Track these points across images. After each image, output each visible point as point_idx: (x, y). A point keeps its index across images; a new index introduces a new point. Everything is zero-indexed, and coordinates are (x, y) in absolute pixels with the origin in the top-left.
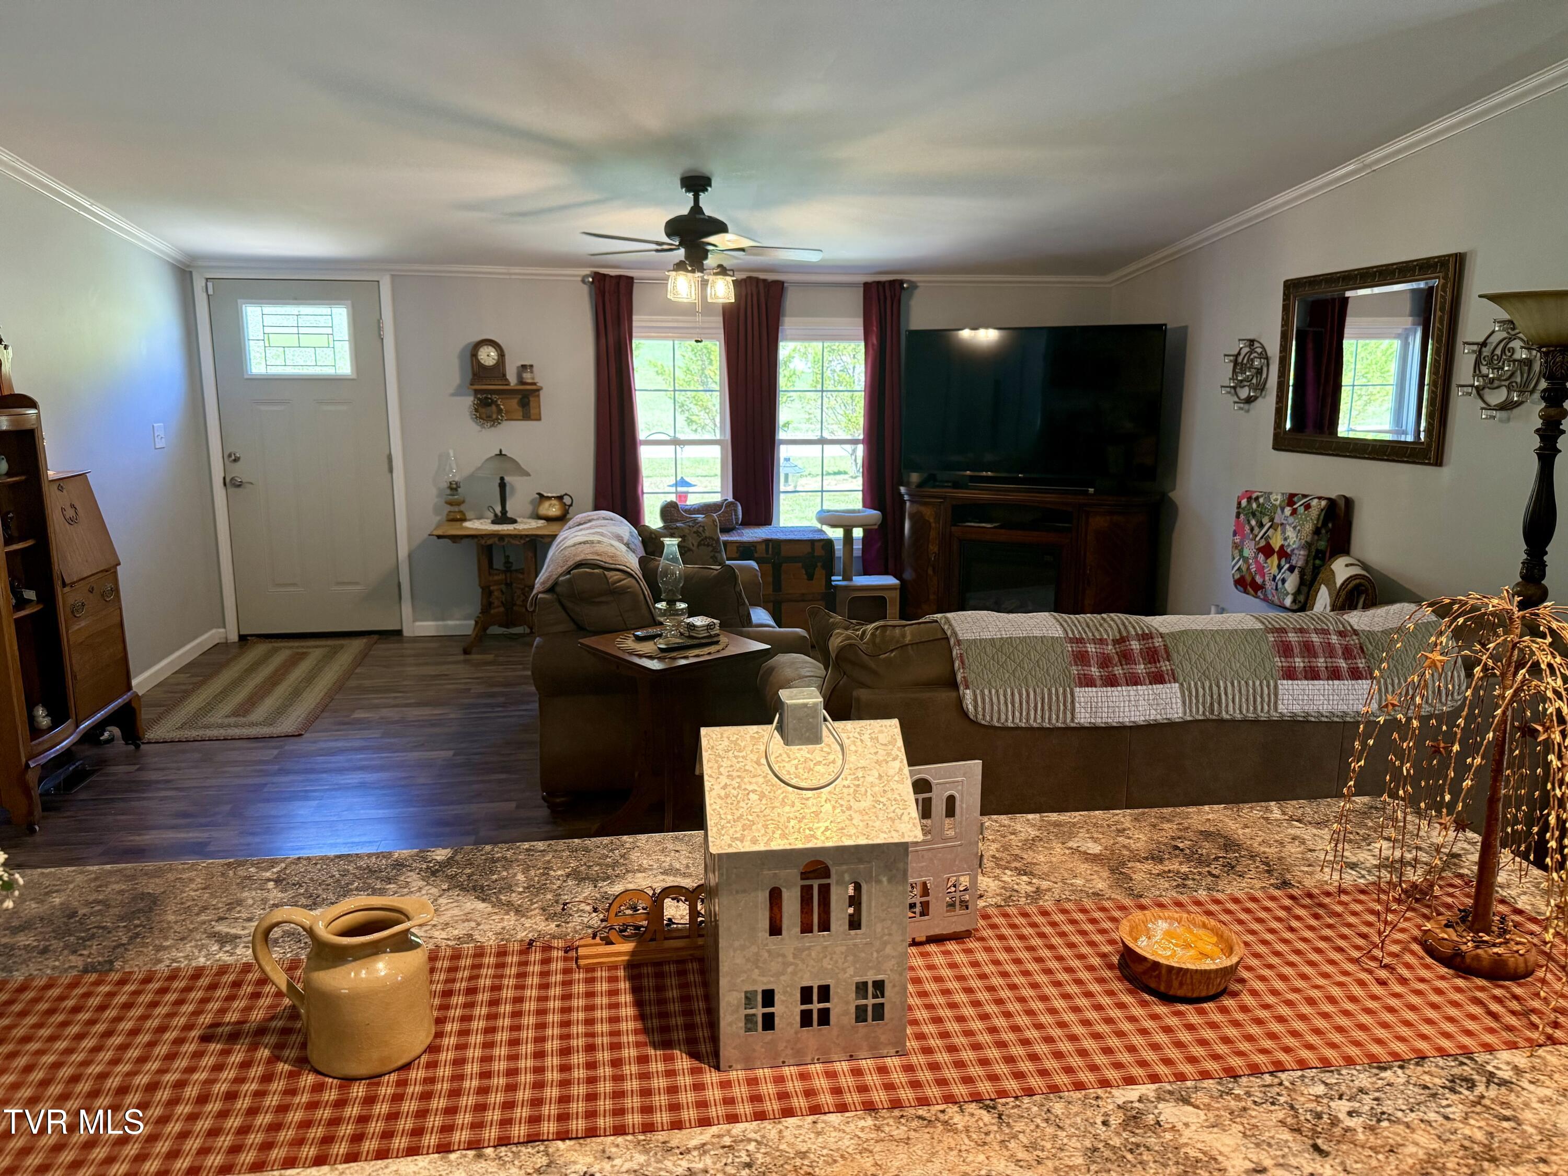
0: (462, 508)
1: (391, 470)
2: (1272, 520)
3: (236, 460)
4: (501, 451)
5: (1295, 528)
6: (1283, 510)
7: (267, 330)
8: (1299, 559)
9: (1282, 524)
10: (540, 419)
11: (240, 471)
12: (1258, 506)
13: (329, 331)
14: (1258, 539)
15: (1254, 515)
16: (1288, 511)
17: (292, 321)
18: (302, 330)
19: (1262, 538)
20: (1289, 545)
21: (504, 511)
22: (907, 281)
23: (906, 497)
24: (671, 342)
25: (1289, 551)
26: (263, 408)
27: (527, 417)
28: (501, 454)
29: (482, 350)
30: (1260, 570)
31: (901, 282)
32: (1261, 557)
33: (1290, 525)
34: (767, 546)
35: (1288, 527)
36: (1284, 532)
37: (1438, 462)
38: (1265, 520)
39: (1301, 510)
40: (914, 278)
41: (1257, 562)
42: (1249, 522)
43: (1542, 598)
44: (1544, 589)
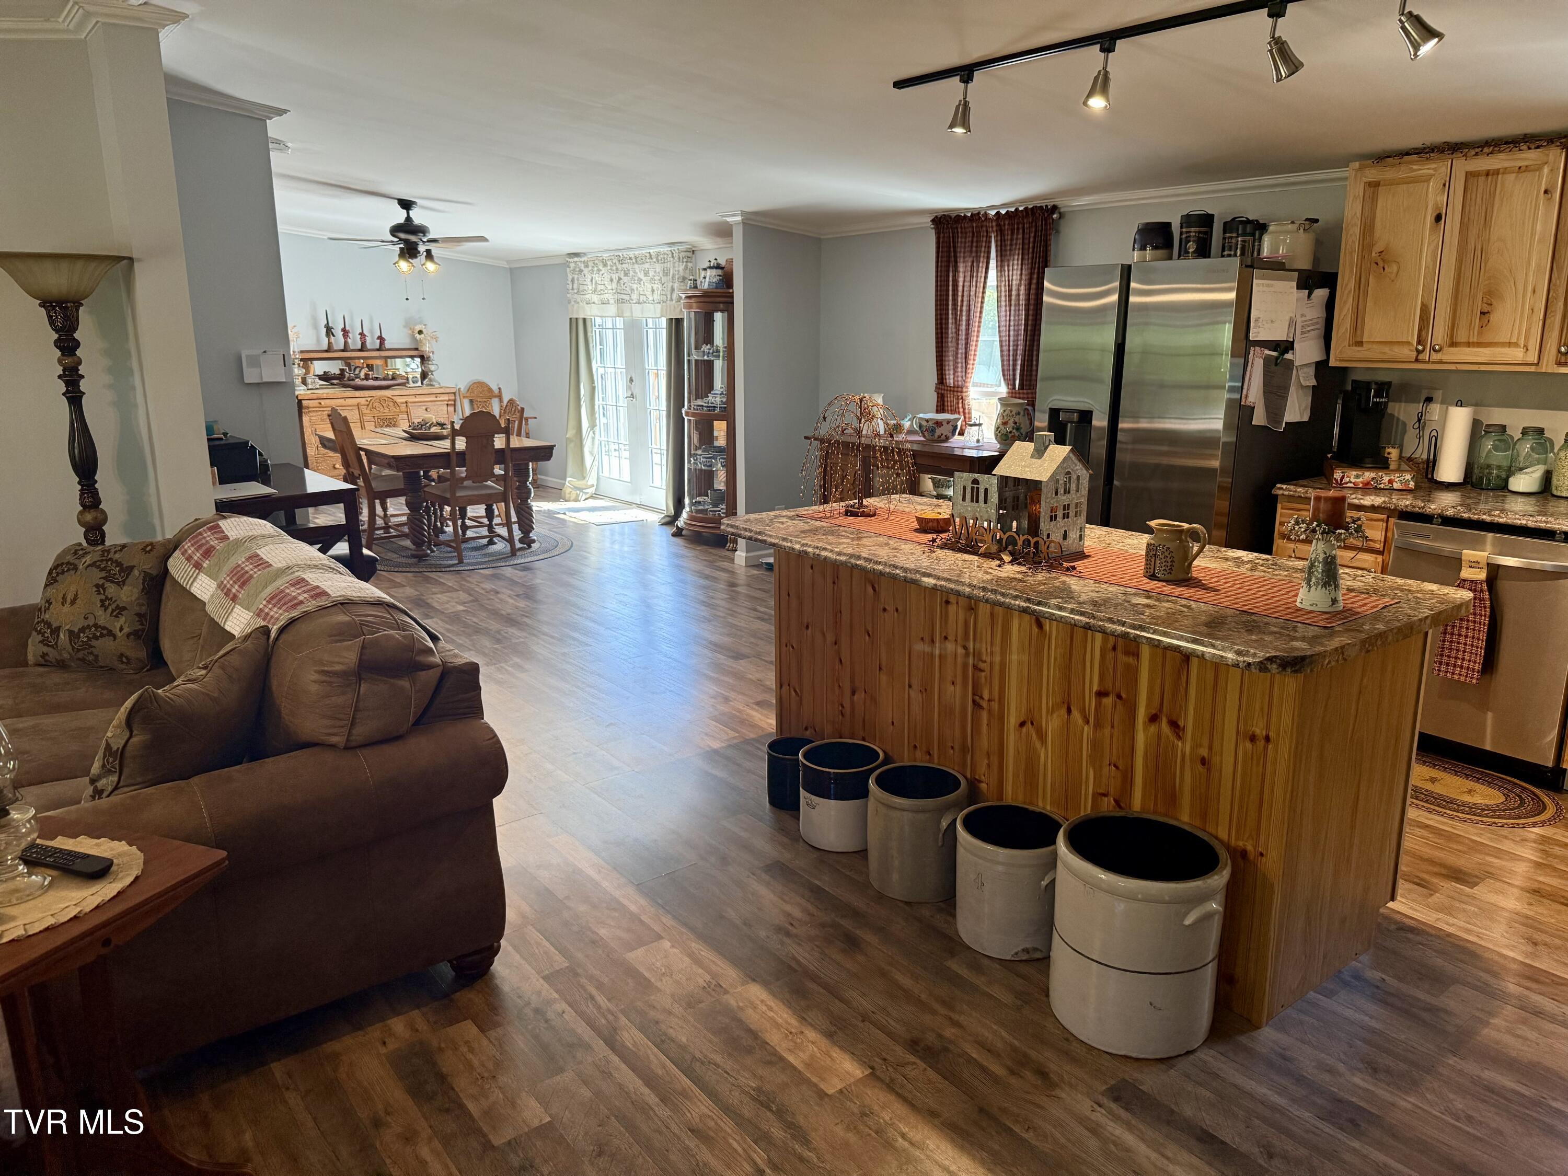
43: (105, 520)
44: (103, 512)
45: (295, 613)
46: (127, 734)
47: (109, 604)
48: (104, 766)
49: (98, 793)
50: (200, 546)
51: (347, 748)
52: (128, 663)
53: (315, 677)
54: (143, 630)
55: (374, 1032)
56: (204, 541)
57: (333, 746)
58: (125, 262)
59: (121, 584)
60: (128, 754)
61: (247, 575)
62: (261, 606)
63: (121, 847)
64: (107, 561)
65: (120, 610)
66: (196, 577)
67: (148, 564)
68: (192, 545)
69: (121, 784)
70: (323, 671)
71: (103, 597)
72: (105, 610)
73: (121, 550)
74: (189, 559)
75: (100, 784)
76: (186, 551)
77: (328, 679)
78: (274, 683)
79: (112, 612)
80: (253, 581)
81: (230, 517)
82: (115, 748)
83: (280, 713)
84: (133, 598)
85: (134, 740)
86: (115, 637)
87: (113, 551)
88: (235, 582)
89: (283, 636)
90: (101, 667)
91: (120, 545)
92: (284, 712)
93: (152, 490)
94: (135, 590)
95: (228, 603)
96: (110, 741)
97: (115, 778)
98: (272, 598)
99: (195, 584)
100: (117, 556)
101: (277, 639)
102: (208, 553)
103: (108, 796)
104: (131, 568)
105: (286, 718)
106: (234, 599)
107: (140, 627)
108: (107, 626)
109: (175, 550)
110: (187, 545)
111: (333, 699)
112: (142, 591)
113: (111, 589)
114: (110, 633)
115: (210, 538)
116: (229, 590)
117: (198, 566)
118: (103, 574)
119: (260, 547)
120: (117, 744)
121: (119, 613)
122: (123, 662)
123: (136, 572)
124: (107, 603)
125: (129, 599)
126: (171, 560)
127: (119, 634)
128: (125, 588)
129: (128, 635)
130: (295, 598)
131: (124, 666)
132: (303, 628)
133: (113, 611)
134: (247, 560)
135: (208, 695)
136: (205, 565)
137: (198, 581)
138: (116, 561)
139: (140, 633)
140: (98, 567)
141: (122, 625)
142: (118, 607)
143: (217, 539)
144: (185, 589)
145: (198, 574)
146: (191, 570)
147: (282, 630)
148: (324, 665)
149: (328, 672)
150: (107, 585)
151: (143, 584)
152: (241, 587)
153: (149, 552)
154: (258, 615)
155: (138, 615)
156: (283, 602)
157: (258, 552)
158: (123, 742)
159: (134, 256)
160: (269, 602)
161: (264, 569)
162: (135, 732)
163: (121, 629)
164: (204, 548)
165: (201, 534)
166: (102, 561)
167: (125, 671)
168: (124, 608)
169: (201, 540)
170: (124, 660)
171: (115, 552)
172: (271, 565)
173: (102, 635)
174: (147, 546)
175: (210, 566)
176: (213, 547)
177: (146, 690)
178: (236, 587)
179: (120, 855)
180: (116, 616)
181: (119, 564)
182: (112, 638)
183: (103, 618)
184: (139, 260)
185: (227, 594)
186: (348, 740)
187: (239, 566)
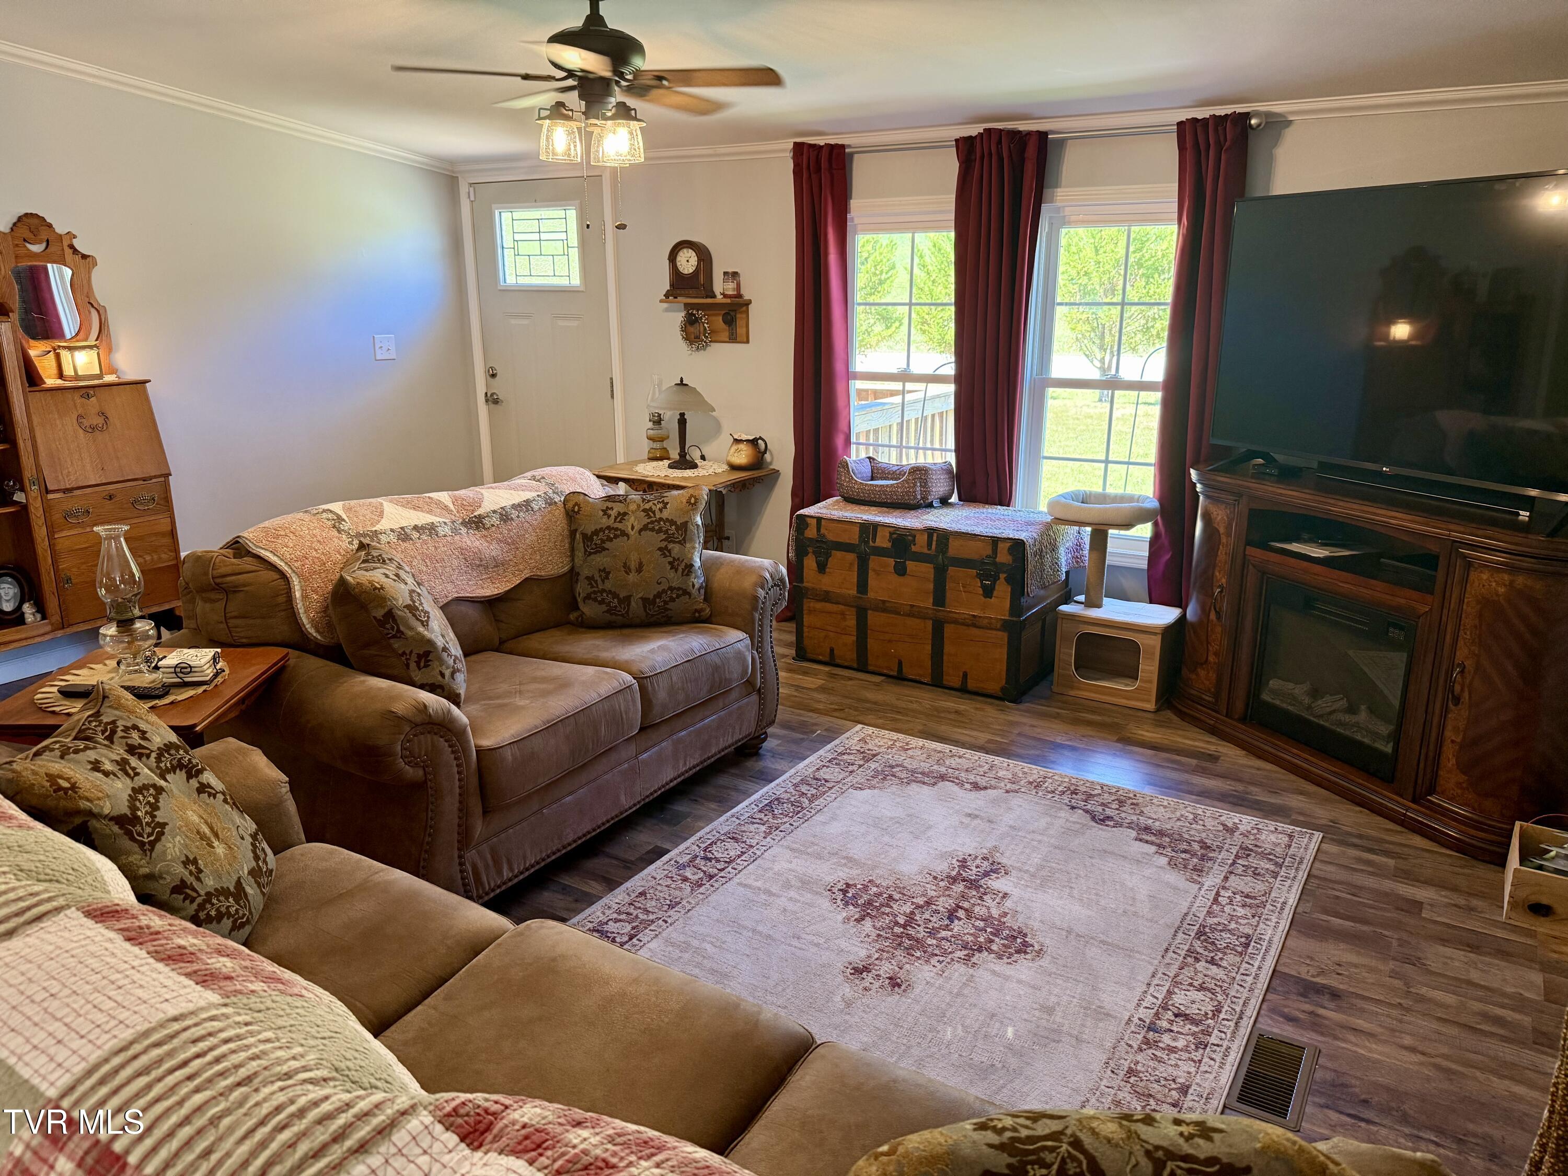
0: (665, 444)
1: (612, 396)
3: (493, 376)
4: (682, 380)
7: (517, 237)
10: (748, 342)
11: (498, 387)
13: (563, 236)
17: (534, 226)
18: (544, 236)
21: (683, 454)
22: (1257, 114)
23: (1199, 487)
24: (910, 235)
26: (513, 322)
27: (733, 339)
28: (682, 384)
29: (681, 253)
31: (1247, 116)
34: (930, 537)
40: (1278, 107)
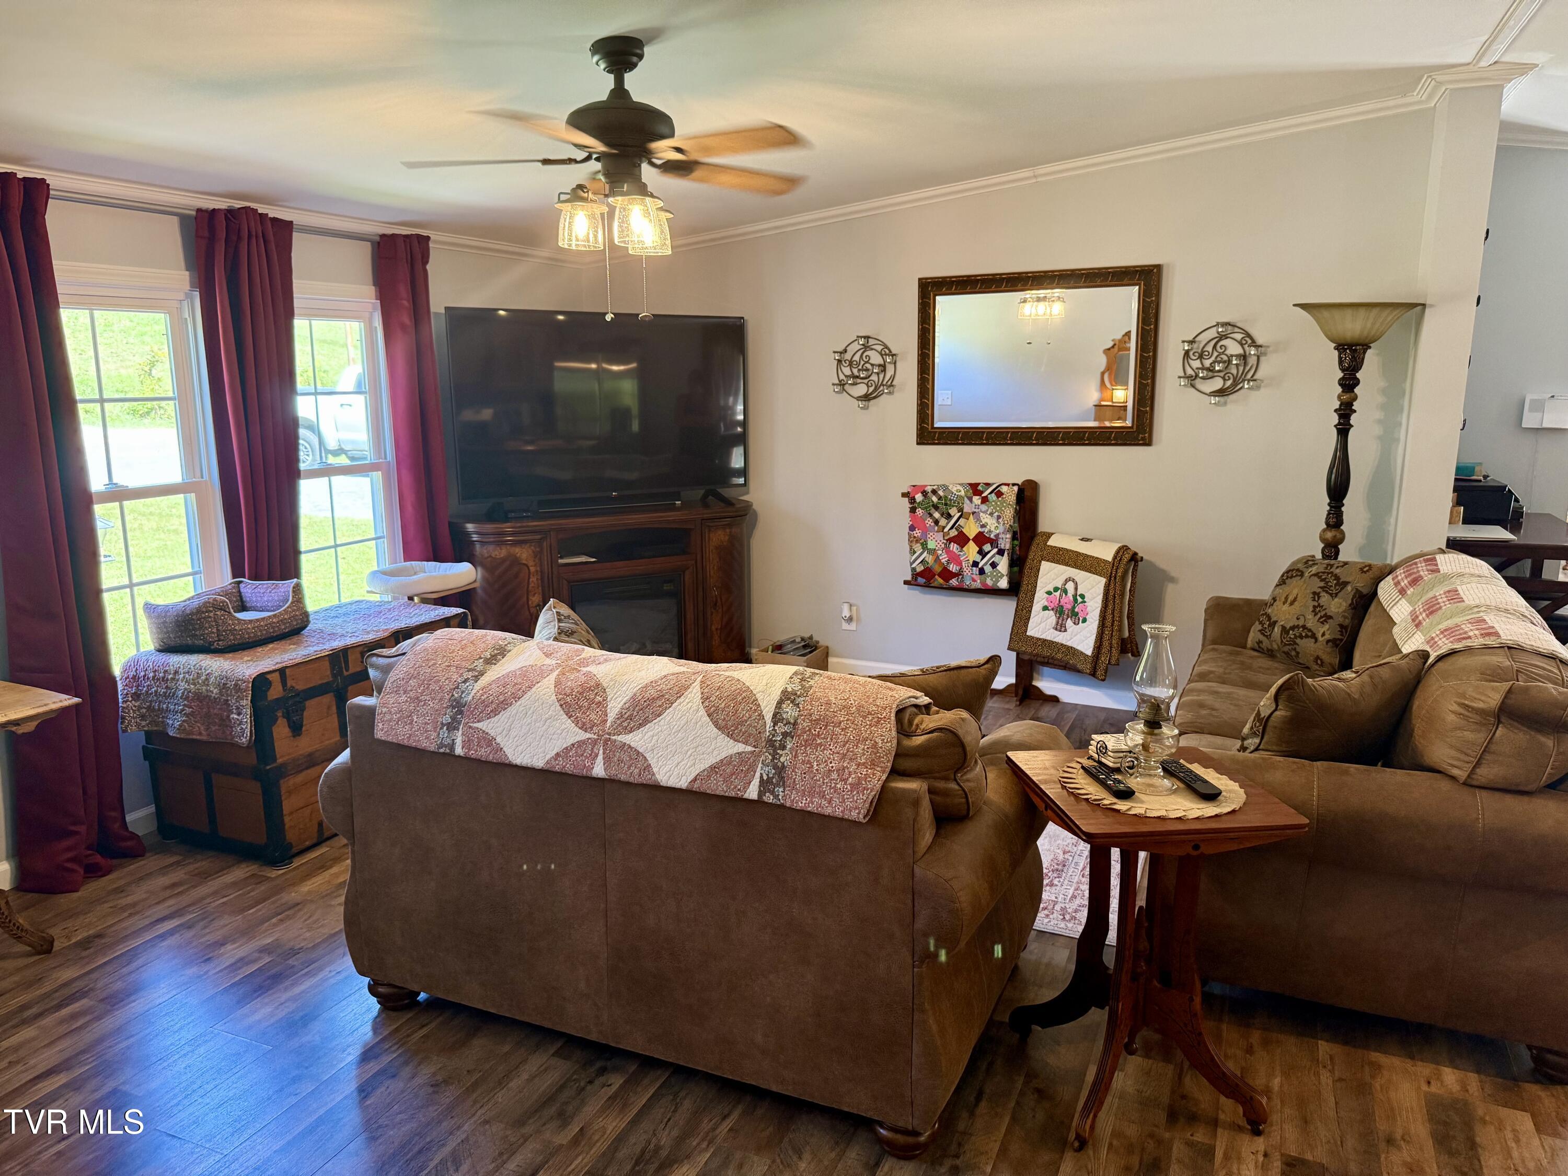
2: (960, 510)
5: (991, 514)
6: (971, 500)
8: (1006, 542)
9: (974, 513)
12: (940, 498)
14: (946, 530)
15: (936, 507)
16: (977, 500)
19: (952, 528)
20: (990, 531)
25: (992, 536)
30: (954, 558)
32: (954, 547)
33: (985, 512)
35: (981, 514)
36: (978, 519)
37: (1148, 442)
38: (953, 511)
39: (993, 497)
41: (948, 552)
42: (931, 515)
43: (1341, 540)
44: (1343, 533)
45: (1458, 646)
46: (1274, 706)
47: (1319, 611)
48: (1252, 728)
49: (1243, 749)
50: (1410, 575)
51: (1467, 784)
52: (1322, 665)
53: (1455, 707)
54: (1341, 640)
55: (1424, 1069)
56: (1415, 570)
57: (1453, 778)
58: (1419, 308)
59: (1333, 596)
60: (1270, 723)
61: (1438, 606)
62: (1434, 635)
63: (1235, 786)
64: (1328, 573)
65: (1327, 618)
66: (1398, 602)
67: (1360, 583)
68: (1404, 572)
69: (1261, 747)
70: (1464, 704)
71: (1316, 604)
72: (1315, 615)
73: (1342, 566)
74: (1397, 584)
75: (1246, 743)
76: (1397, 576)
77: (1466, 713)
78: (1416, 703)
79: (1320, 619)
80: (1440, 612)
81: (1449, 552)
82: (1262, 716)
83: (1413, 730)
84: (1341, 610)
85: (1277, 713)
86: (1316, 640)
87: (1336, 566)
88: (1424, 611)
89: (1440, 664)
90: (1301, 664)
91: (1344, 562)
92: (1417, 732)
93: (1392, 521)
94: (1344, 604)
95: (1412, 627)
96: (1261, 709)
97: (1257, 741)
98: (1446, 630)
99: (1395, 608)
100: (1338, 571)
101: (1433, 665)
102: (1414, 582)
103: (1251, 753)
104: (1346, 584)
105: (1417, 737)
106: (1418, 625)
107: (1340, 637)
108: (1313, 629)
109: (1388, 575)
110: (1400, 572)
111: (1465, 733)
112: (1350, 605)
113: (1325, 598)
114: (1314, 636)
115: (1422, 568)
116: (1417, 617)
117: (1402, 592)
118: (1322, 584)
119: (1462, 583)
120: (1265, 713)
121: (1325, 621)
122: (1317, 664)
123: (1349, 588)
124: (1318, 609)
125: (1336, 610)
126: (1382, 582)
127: (1320, 639)
128: (1336, 600)
129: (1328, 641)
130: (1466, 633)
131: (1317, 667)
132: (1460, 661)
133: (1321, 617)
134: (1445, 593)
135: (1349, 695)
136: (1409, 592)
137: (1398, 604)
138: (1336, 575)
139: (1338, 642)
140: (1319, 577)
141: (1325, 631)
142: (1325, 615)
143: (1428, 570)
144: (1385, 610)
145: (1400, 599)
146: (1395, 594)
147: (1441, 658)
148: (1466, 698)
149: (1467, 706)
150: (1323, 594)
151: (1352, 600)
152: (1428, 616)
153: (1365, 572)
154: (1428, 642)
155: (1341, 626)
156: (1454, 634)
157: (1459, 588)
158: (1269, 712)
159: (1428, 303)
160: (1442, 633)
161: (1454, 603)
162: (1280, 707)
163: (1323, 635)
164: (1414, 576)
165: (1416, 564)
166: (1324, 573)
167: (1317, 672)
168: (1331, 617)
169: (1413, 569)
170: (1319, 662)
171: (1337, 567)
172: (1463, 601)
173: (1307, 636)
174: (1366, 566)
175: (1413, 593)
176: (1421, 577)
177: (1297, 674)
178: (1424, 615)
179: (1230, 791)
180: (1322, 623)
181: (1337, 578)
182: (1313, 640)
183: (1311, 622)
184: (1431, 306)
185: (1413, 620)
186: (1469, 776)
187: (1436, 597)
